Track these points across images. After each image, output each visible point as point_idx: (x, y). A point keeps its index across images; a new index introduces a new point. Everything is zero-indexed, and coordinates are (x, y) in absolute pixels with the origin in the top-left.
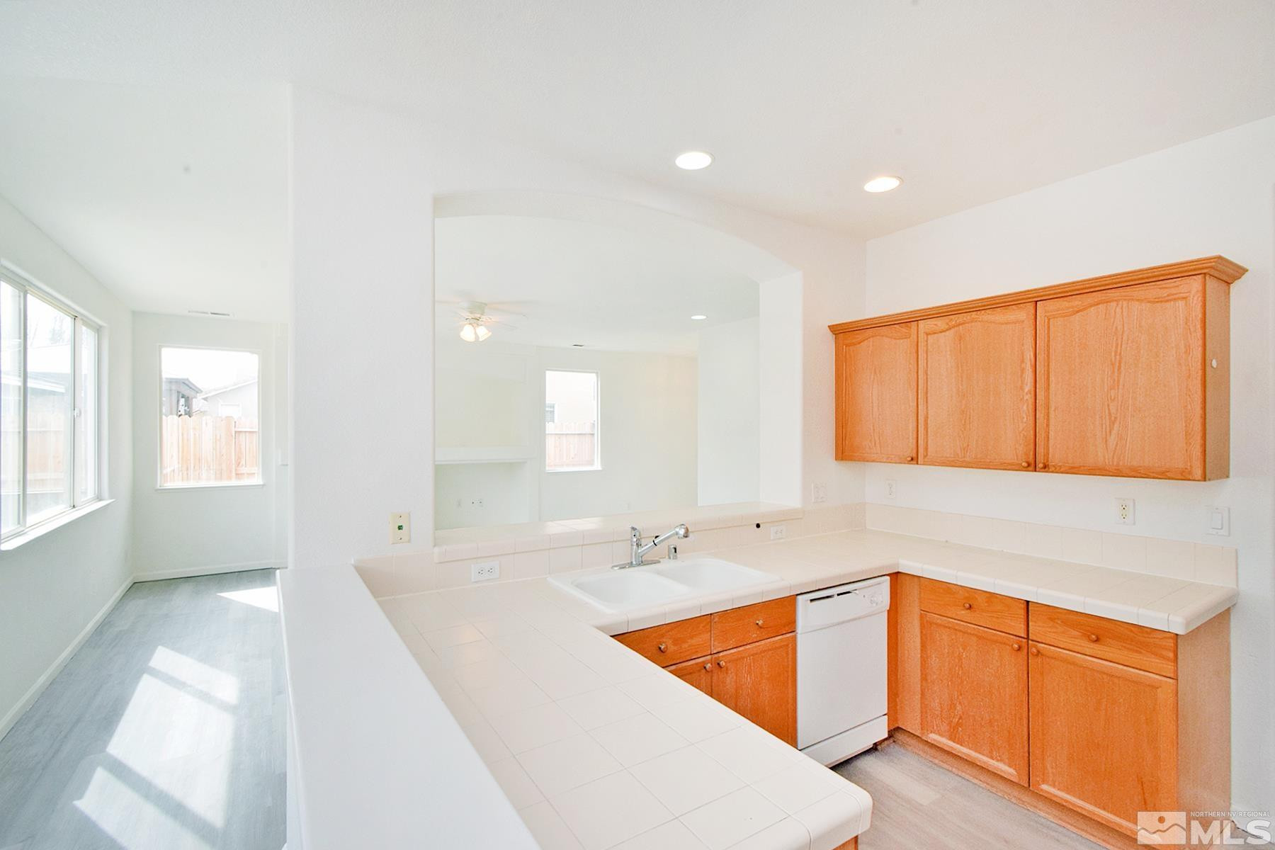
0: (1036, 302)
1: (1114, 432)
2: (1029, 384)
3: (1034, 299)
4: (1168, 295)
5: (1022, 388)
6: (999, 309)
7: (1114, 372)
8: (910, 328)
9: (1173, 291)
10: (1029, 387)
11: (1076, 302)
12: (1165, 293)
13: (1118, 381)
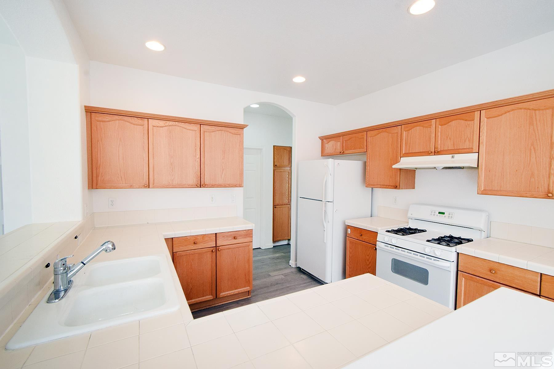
0: (201, 124)
1: (223, 173)
2: (198, 155)
3: (201, 123)
4: (237, 133)
5: (195, 156)
6: (187, 123)
7: (223, 154)
8: (144, 121)
9: (238, 132)
10: (199, 156)
11: (213, 128)
12: (236, 132)
13: (225, 157)
